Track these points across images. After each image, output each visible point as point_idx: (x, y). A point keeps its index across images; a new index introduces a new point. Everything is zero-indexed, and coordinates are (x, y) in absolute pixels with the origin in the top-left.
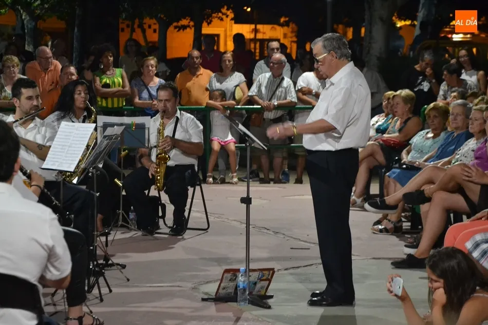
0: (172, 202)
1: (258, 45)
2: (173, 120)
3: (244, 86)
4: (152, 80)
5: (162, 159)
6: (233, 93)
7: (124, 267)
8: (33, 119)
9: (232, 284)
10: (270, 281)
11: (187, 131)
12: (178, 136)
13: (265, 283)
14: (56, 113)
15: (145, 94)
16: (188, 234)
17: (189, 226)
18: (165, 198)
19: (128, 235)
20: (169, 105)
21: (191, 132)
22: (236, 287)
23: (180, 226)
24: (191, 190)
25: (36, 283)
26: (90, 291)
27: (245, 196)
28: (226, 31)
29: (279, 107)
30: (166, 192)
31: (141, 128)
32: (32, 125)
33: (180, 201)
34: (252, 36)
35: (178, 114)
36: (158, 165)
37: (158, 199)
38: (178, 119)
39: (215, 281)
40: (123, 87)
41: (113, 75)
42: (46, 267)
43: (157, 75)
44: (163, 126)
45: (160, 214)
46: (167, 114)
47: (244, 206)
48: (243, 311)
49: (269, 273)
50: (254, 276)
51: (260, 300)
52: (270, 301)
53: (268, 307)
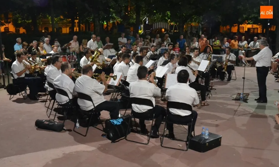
0: (228, 73)
1: (253, 29)
2: (229, 55)
3: (247, 44)
4: (226, 43)
5: (226, 64)
6: (244, 46)
7: (215, 89)
8: (197, 56)
9: (239, 97)
10: (248, 96)
11: (232, 58)
12: (230, 59)
13: (247, 97)
14: (203, 53)
15: (224, 46)
16: (231, 81)
17: (232, 79)
18: (226, 72)
19: (217, 81)
20: (228, 52)
21: (233, 58)
22: (240, 97)
23: (229, 79)
24: (232, 71)
25: (191, 105)
26: (207, 96)
27: (243, 77)
28: (245, 26)
29: (255, 49)
30: (227, 71)
31: (222, 57)
32: (197, 58)
33: (230, 73)
34: (252, 27)
35: (230, 54)
36: (225, 65)
37: (225, 72)
38: (230, 55)
39: (236, 94)
40: (219, 44)
41: (217, 42)
42: (193, 102)
43: (227, 42)
44: (227, 56)
45: (225, 76)
46: (228, 54)
47: (243, 79)
48: (241, 103)
49: (248, 95)
50: (244, 95)
51: (245, 101)
52: (248, 101)
53: (247, 102)
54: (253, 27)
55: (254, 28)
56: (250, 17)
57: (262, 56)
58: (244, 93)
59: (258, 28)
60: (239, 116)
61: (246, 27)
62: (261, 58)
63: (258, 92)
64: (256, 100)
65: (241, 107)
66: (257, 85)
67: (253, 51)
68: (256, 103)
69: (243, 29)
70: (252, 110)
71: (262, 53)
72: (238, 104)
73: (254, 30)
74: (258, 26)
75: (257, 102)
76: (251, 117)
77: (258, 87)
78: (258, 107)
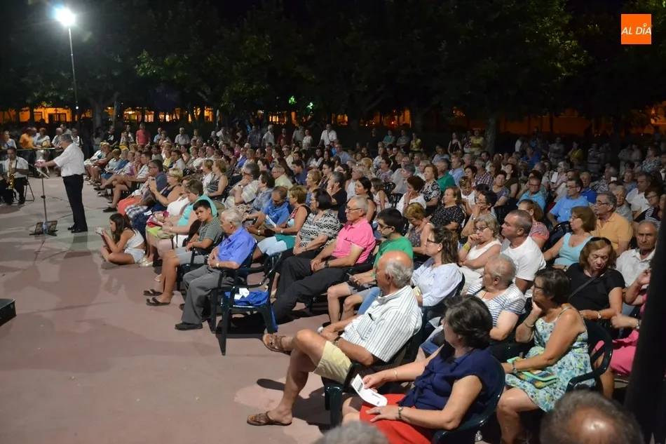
0: (18, 191)
1: (58, 116)
2: (15, 161)
3: (49, 140)
4: (8, 140)
9: (41, 228)
10: (56, 225)
11: (21, 165)
12: (18, 167)
13: (54, 226)
15: (5, 146)
20: (13, 155)
21: (23, 165)
23: (22, 200)
24: (25, 186)
27: (43, 195)
28: (44, 111)
29: (59, 148)
30: (15, 188)
33: (21, 191)
35: (17, 159)
38: (17, 161)
39: (35, 225)
43: (10, 138)
44: (11, 163)
46: (13, 159)
47: (43, 199)
48: (45, 238)
49: (55, 223)
50: (49, 224)
51: (52, 233)
52: (57, 232)
53: (56, 235)
54: (58, 112)
55: (59, 114)
56: (46, 96)
57: (68, 158)
58: (48, 220)
59: (65, 114)
60: (44, 259)
61: (46, 112)
62: (67, 161)
63: (72, 217)
64: (69, 229)
65: (45, 244)
66: (69, 204)
67: (57, 151)
68: (70, 235)
69: (41, 115)
70: (66, 247)
71: (67, 153)
72: (40, 240)
73: (59, 118)
74: (65, 111)
75: (72, 232)
76: (66, 257)
77: (70, 209)
78: (76, 240)
